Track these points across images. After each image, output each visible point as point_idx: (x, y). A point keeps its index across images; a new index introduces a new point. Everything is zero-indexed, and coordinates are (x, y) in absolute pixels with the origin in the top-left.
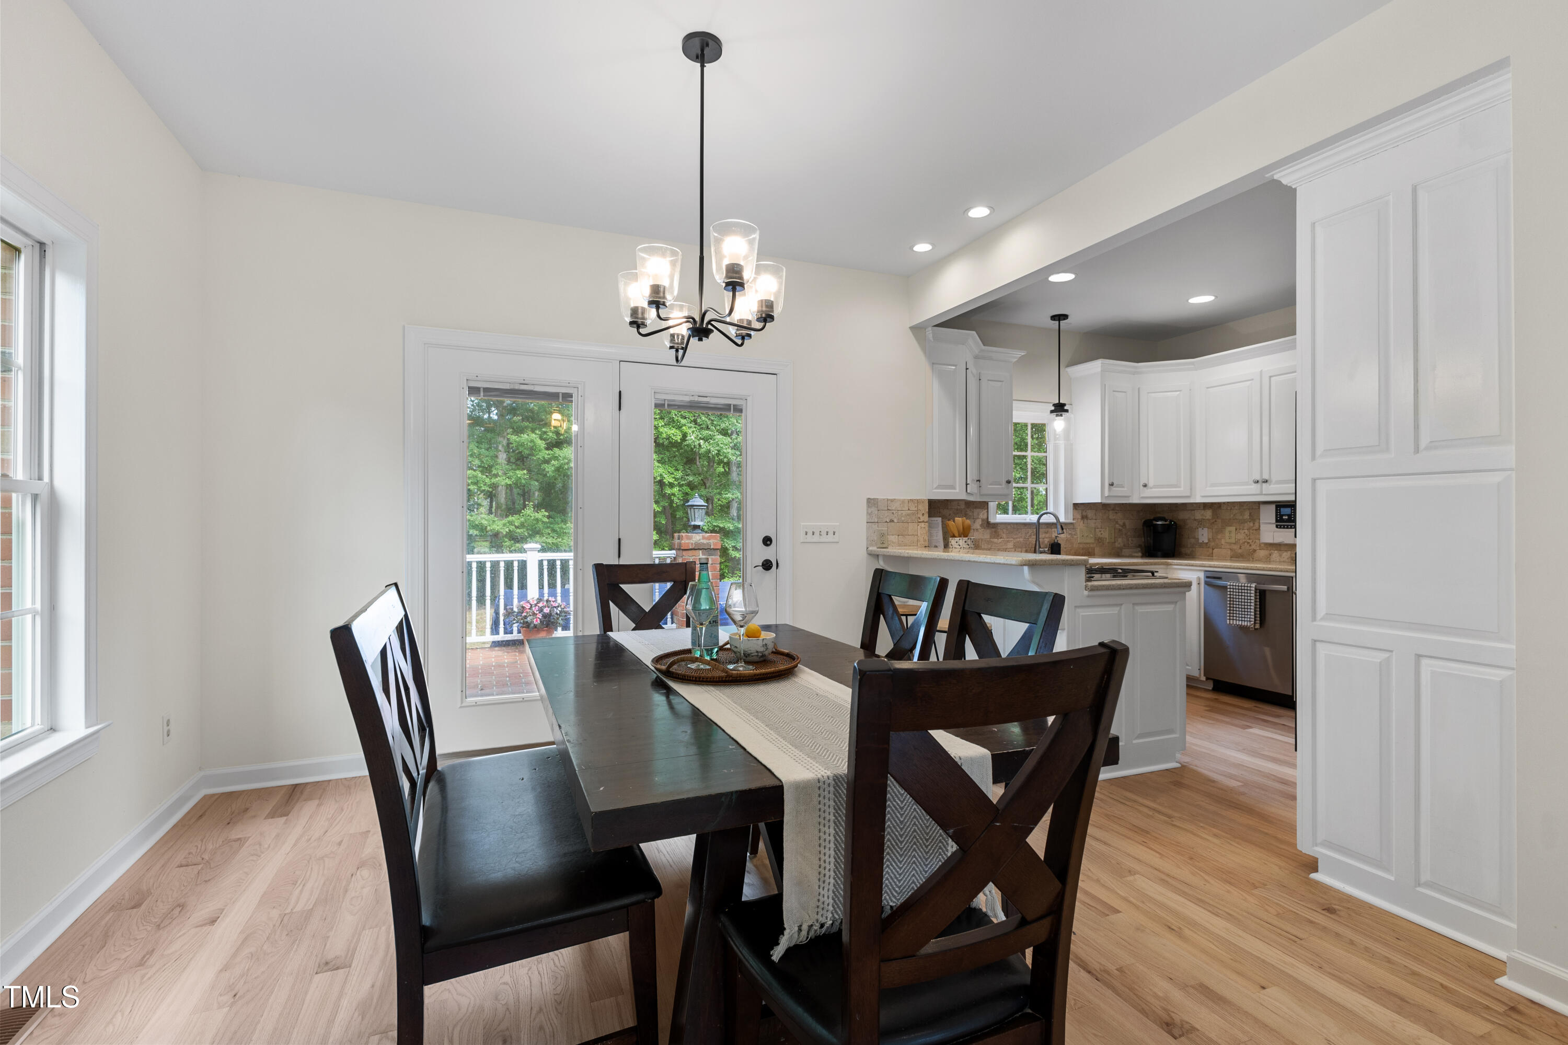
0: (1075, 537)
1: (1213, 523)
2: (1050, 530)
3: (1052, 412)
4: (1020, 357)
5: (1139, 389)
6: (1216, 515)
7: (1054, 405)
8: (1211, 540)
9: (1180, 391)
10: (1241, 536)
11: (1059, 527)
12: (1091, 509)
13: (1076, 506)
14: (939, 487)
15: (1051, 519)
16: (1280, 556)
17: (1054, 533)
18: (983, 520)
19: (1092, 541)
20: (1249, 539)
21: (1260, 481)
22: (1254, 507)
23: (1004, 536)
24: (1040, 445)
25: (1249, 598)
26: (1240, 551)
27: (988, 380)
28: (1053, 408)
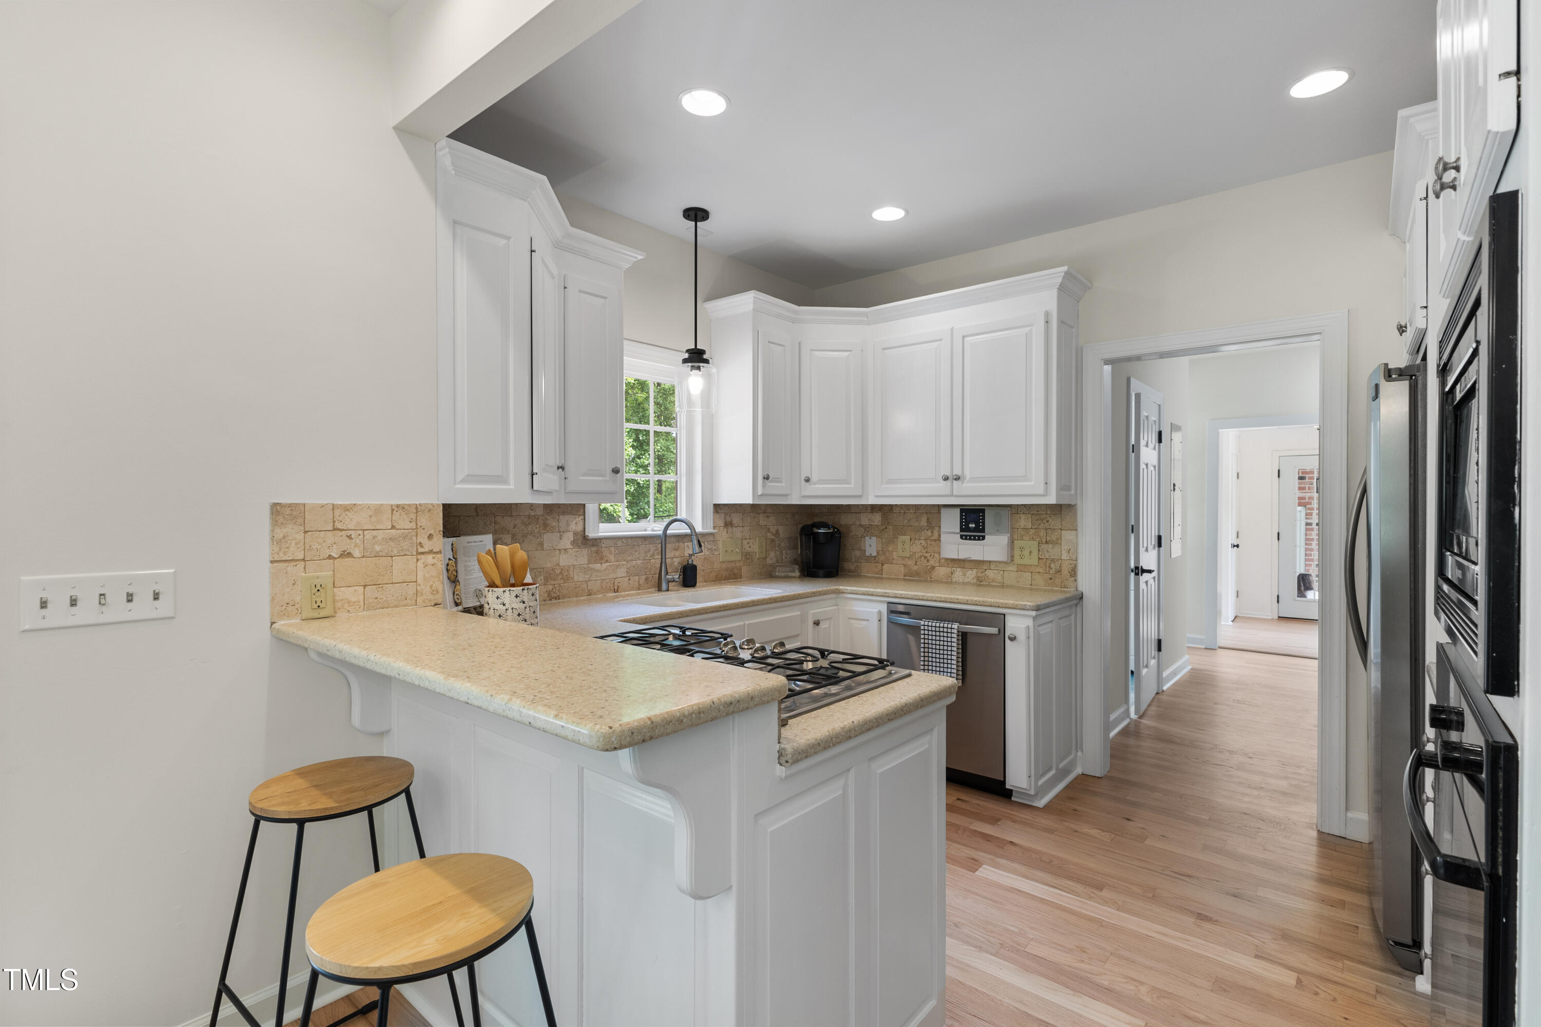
0: (716, 553)
1: (883, 530)
2: (681, 544)
3: (685, 361)
4: (635, 262)
5: (800, 343)
6: (886, 519)
7: (688, 351)
8: (881, 552)
9: (851, 351)
10: (917, 548)
11: (694, 538)
12: (737, 512)
13: (718, 508)
14: (470, 478)
15: (682, 529)
16: (964, 575)
17: (689, 549)
18: (575, 534)
19: (739, 557)
20: (927, 552)
21: (951, 478)
22: (933, 512)
23: (612, 558)
24: (666, 417)
25: (949, 644)
26: (915, 568)
27: (580, 291)
28: (686, 356)
